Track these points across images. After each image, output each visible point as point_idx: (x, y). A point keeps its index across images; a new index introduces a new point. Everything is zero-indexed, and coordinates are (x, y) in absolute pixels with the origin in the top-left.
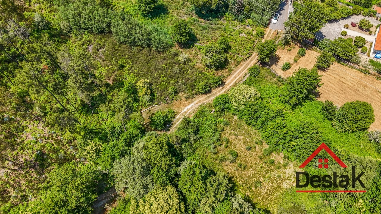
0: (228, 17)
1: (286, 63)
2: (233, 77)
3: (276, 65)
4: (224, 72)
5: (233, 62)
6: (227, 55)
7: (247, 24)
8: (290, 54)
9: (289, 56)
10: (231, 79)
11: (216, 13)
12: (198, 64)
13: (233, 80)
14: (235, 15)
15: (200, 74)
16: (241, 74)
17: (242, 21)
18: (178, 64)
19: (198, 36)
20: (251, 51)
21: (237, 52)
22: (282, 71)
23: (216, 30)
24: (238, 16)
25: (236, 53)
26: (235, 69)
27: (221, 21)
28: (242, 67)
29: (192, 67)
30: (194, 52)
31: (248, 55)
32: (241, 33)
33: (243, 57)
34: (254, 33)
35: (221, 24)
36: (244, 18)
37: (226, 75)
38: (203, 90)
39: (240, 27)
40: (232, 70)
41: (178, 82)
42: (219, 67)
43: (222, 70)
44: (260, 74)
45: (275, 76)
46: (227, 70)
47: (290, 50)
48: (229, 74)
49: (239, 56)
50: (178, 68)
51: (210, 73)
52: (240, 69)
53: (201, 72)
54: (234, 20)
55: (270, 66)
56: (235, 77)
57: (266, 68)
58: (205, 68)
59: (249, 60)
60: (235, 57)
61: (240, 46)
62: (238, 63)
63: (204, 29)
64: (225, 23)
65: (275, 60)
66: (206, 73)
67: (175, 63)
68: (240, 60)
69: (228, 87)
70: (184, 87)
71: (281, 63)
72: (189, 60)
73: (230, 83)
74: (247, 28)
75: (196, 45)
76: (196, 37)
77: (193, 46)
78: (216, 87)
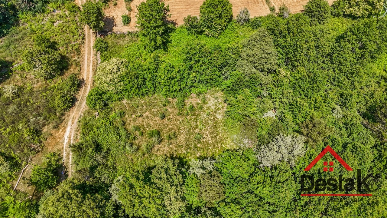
0: (25, 17)
1: (123, 17)
2: (85, 67)
3: (116, 25)
4: (72, 71)
5: (72, 55)
6: (59, 52)
7: (52, 10)
8: (119, 8)
9: (120, 9)
10: (86, 71)
11: (7, 23)
12: (35, 86)
13: (88, 71)
14: (30, 10)
15: (48, 92)
16: (92, 59)
17: (44, 11)
18: (11, 102)
19: (7, 59)
20: (80, 31)
21: (67, 41)
22: (126, 27)
23: (22, 38)
24: (35, 8)
25: (67, 44)
26: (81, 59)
27: (21, 27)
28: (86, 52)
29: (31, 92)
30: (18, 77)
31: (81, 37)
32: (53, 23)
33: (78, 42)
34: (67, 13)
35: (24, 28)
36: (42, 6)
37: (76, 71)
38: (65, 104)
39: (47, 19)
40: (79, 62)
41: (29, 121)
42: (62, 70)
43: (67, 70)
44: (110, 45)
45: (123, 35)
46: (73, 66)
47: (116, 4)
48: (78, 68)
49: (73, 44)
50: (15, 107)
51: (58, 82)
52: (86, 55)
53: (46, 89)
54: (34, 15)
55: (111, 30)
56: (89, 66)
57: (110, 36)
58: (48, 82)
59: (86, 41)
60: (70, 48)
61: (65, 34)
62: (78, 51)
63: (8, 47)
64: (27, 25)
65: (111, 22)
66: (52, 86)
67: (7, 104)
68: (76, 47)
69: (90, 80)
70: (41, 119)
71: (119, 21)
72: (20, 89)
73: (88, 75)
74: (55, 14)
75: (13, 69)
76: (7, 62)
77: (11, 71)
78: (78, 90)
